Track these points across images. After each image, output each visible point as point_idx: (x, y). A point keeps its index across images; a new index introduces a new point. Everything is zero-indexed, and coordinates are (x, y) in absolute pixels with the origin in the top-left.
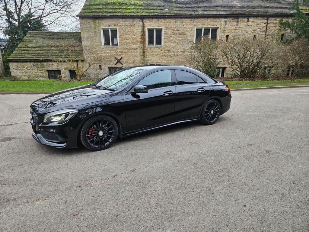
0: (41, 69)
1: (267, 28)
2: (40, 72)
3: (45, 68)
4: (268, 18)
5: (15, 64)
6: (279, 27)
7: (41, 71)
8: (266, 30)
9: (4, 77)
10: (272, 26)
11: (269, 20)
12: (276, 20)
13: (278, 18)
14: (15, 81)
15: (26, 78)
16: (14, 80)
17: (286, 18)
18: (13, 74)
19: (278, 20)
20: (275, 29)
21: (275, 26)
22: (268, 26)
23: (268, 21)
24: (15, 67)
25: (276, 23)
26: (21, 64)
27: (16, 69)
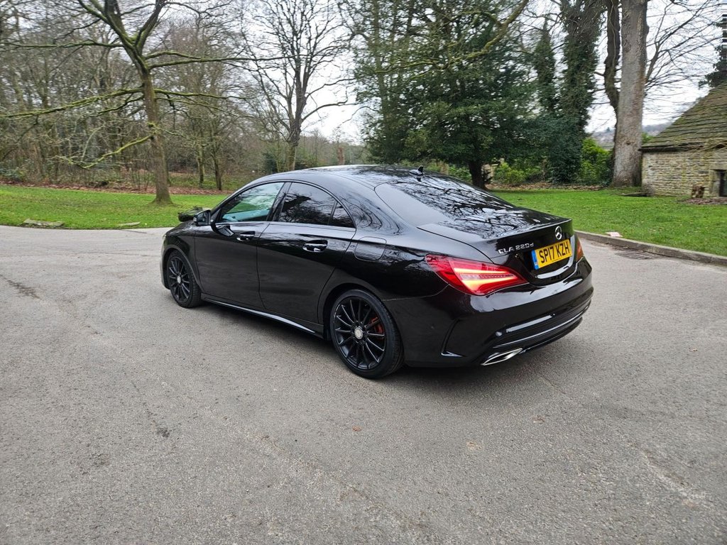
0: (703, 168)
2: (700, 175)
3: (714, 165)
5: (654, 156)
7: (702, 172)
9: (631, 187)
14: (645, 196)
15: (668, 189)
16: (643, 193)
18: (645, 181)
24: (652, 164)
26: (665, 157)
27: (653, 170)
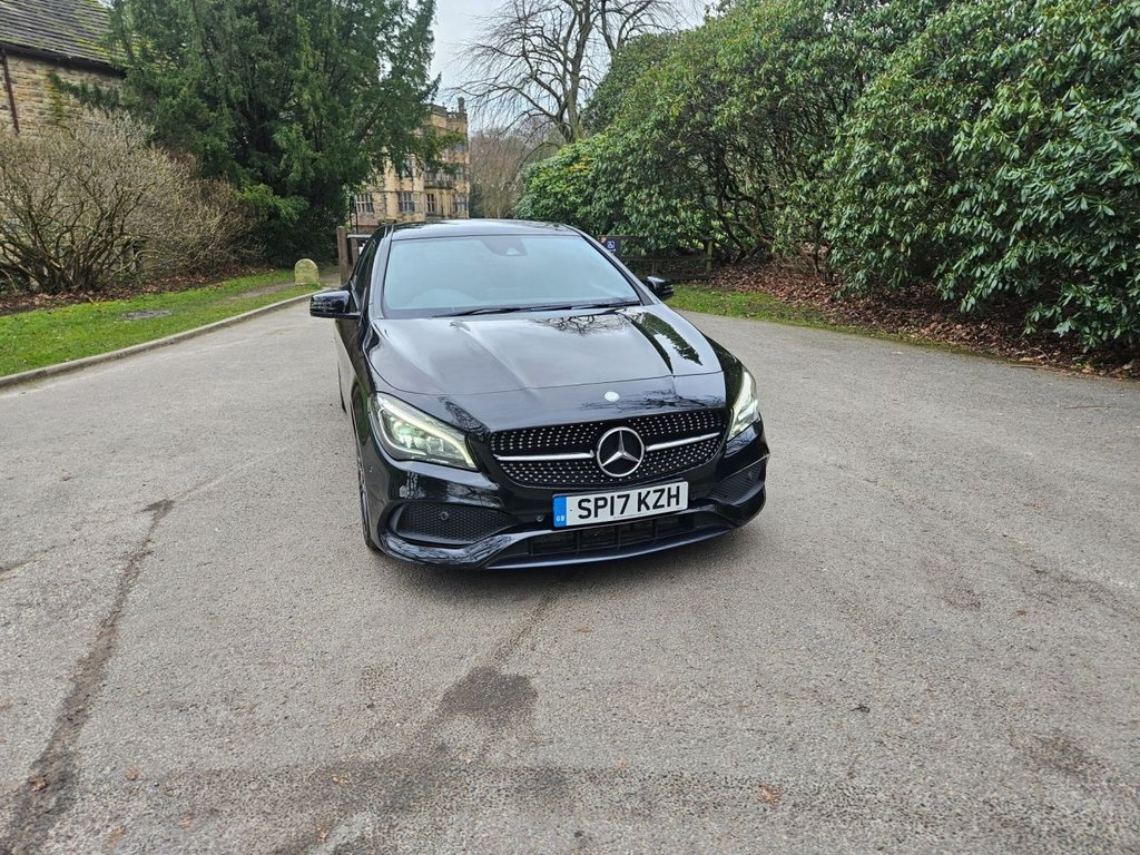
1: (11, 97)
4: (4, 57)
6: (54, 101)
8: (12, 104)
10: (27, 91)
11: (10, 67)
12: (34, 72)
13: (38, 67)
17: (62, 69)
19: (40, 73)
20: (41, 105)
21: (37, 95)
22: (13, 87)
23: (6, 69)
25: (36, 83)
